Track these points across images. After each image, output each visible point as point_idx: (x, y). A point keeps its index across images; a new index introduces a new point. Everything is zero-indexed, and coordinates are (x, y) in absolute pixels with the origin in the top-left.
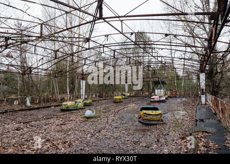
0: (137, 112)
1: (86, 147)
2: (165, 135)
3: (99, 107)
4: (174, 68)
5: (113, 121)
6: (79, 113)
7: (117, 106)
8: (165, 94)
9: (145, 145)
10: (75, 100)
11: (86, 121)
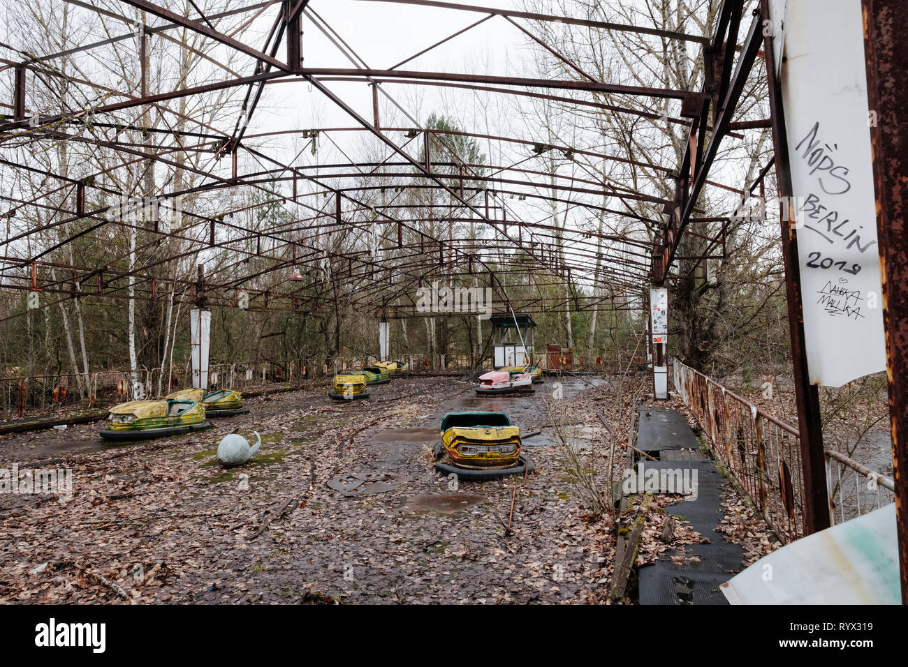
0: (429, 435)
1: (234, 579)
2: (532, 513)
3: (272, 422)
4: (563, 268)
5: (337, 471)
6: (190, 450)
7: (346, 416)
8: (532, 364)
9: (461, 553)
10: (164, 393)
11: (222, 478)
